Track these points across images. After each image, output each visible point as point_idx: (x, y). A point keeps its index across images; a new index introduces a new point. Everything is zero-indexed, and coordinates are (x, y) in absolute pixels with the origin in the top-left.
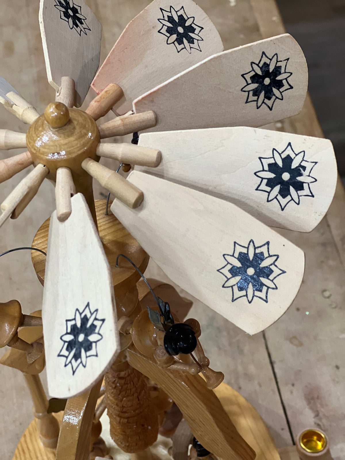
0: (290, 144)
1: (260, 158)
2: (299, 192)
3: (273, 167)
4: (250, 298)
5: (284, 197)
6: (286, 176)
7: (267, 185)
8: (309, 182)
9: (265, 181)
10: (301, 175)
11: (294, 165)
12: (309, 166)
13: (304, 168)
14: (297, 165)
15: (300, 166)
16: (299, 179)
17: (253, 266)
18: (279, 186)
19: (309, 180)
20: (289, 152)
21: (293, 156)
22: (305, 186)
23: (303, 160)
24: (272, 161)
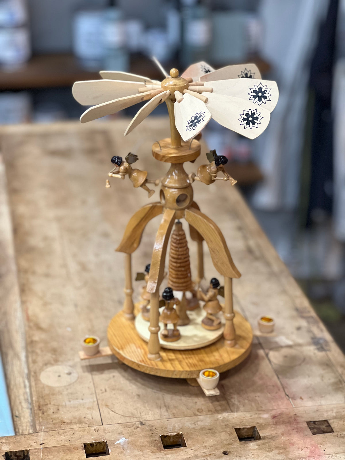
0: (261, 83)
1: (250, 88)
2: (265, 99)
3: (255, 91)
4: (251, 127)
5: (260, 101)
6: (260, 94)
7: (253, 98)
8: (269, 96)
9: (252, 96)
10: (265, 93)
11: (263, 90)
12: (268, 90)
13: (267, 91)
14: (264, 90)
15: (265, 90)
16: (265, 95)
17: (252, 120)
18: (258, 98)
19: (269, 95)
20: (261, 86)
21: (262, 87)
22: (267, 97)
23: (266, 88)
24: (255, 89)
